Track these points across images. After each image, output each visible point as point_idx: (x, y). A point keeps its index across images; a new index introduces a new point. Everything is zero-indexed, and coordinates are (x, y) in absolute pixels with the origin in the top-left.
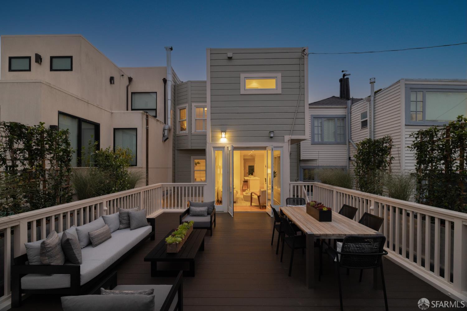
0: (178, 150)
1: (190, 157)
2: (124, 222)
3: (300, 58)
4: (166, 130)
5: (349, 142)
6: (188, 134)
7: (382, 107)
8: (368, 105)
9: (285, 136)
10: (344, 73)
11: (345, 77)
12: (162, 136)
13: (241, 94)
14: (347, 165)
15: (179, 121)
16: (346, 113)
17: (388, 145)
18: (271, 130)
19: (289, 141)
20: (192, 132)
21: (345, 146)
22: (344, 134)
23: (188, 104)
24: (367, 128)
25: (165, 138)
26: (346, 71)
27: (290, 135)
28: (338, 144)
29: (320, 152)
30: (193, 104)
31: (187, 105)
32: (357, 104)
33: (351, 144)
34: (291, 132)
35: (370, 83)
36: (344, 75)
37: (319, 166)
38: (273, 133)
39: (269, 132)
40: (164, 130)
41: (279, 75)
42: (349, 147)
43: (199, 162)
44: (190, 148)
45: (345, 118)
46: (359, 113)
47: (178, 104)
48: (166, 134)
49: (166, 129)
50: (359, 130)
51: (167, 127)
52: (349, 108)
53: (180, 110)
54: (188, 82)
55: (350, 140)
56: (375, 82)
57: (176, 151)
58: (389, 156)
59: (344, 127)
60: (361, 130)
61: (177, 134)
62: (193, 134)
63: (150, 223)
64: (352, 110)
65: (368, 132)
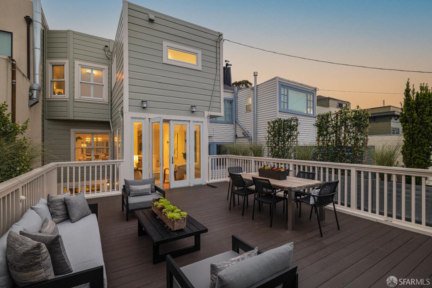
0: (48, 119)
1: (70, 130)
2: (59, 213)
3: (217, 42)
4: (34, 90)
5: (236, 122)
6: (68, 100)
7: (262, 96)
8: (252, 93)
9: (205, 112)
10: (227, 62)
11: (228, 67)
12: (28, 98)
13: (163, 62)
14: (234, 142)
15: (51, 81)
16: (233, 97)
17: (295, 123)
18: (193, 105)
19: (208, 116)
20: (75, 98)
21: (232, 125)
22: (232, 116)
23: (68, 61)
24: (251, 112)
25: (33, 102)
26: (228, 61)
27: (209, 111)
28: (228, 123)
29: (214, 130)
30: (77, 63)
31: (66, 62)
32: (242, 91)
33: (238, 124)
34: (209, 108)
35: (254, 76)
36: (227, 65)
37: (213, 142)
38: (195, 108)
39: (190, 106)
40: (31, 90)
41: (200, 52)
42: (236, 126)
43: (81, 137)
44: (71, 118)
45: (233, 101)
46: (244, 99)
47: (49, 58)
48: (35, 96)
49: (35, 88)
50: (244, 112)
51: (36, 86)
52: (236, 93)
53: (53, 66)
54: (68, 31)
55: (237, 121)
56: (257, 75)
57: (46, 122)
58: (296, 132)
59: (231, 109)
60: (246, 113)
61: (46, 97)
62: (75, 100)
63: (91, 210)
64: (238, 95)
65: (252, 115)
